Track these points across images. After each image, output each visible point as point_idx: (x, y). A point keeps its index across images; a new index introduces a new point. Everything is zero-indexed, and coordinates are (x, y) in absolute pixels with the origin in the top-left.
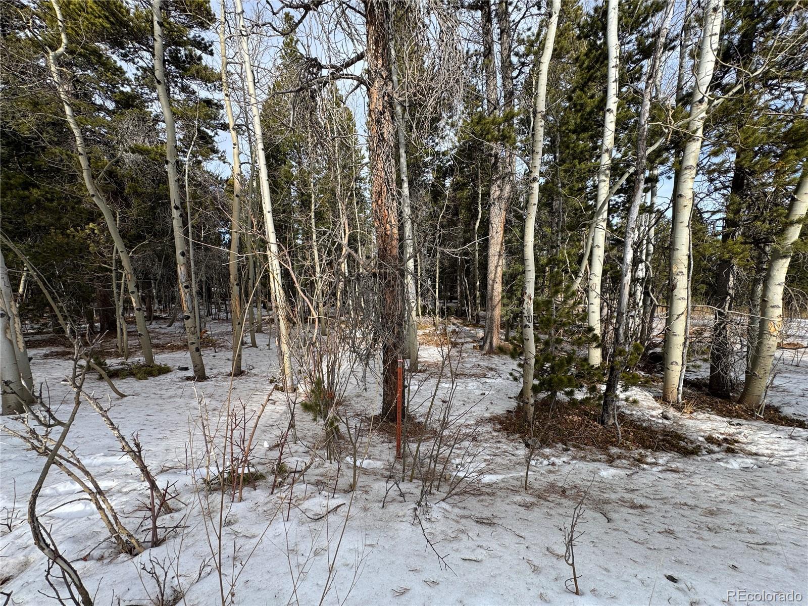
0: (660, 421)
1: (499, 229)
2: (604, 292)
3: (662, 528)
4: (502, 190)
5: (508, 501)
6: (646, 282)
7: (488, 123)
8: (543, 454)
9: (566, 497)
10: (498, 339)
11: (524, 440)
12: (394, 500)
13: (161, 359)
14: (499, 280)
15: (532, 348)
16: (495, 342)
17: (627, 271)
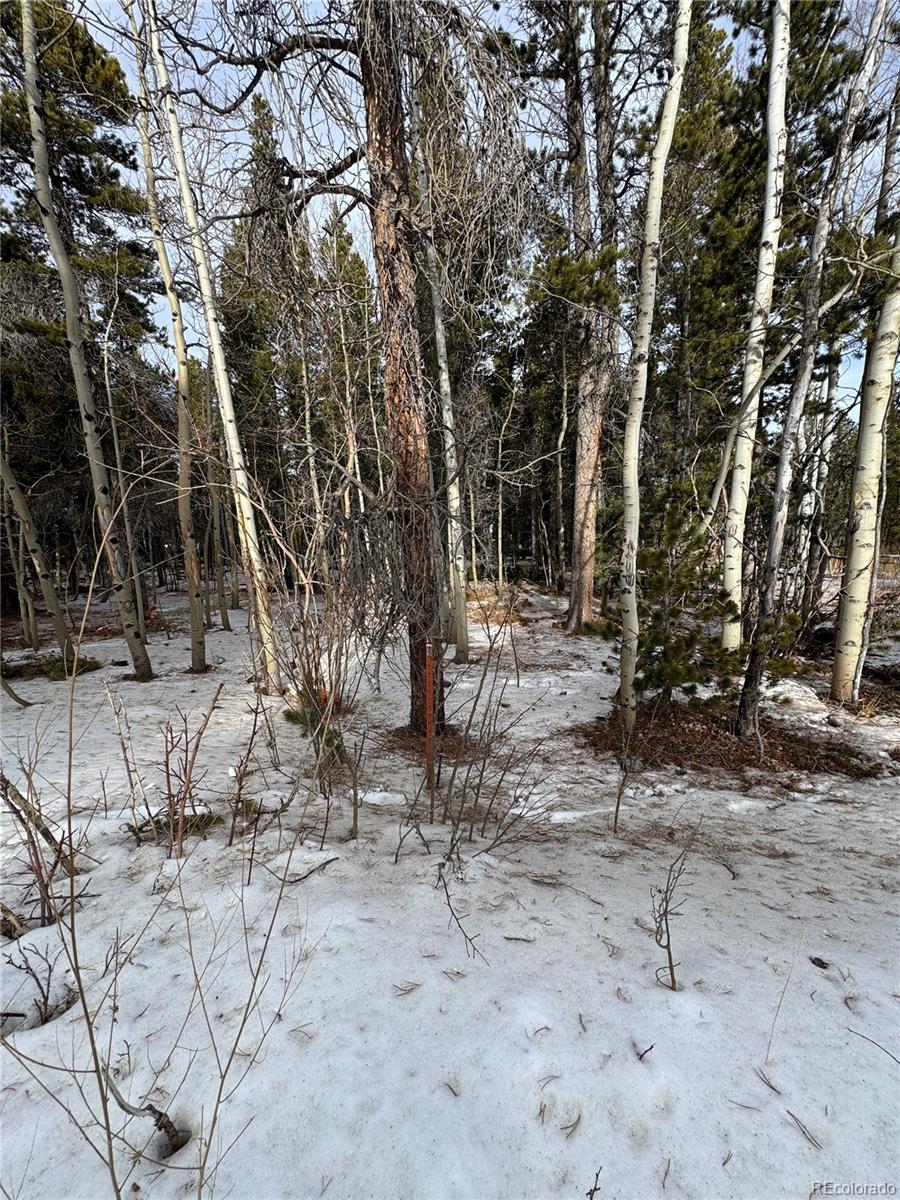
0: (824, 729)
1: (592, 444)
2: (750, 539)
3: (813, 886)
4: (596, 382)
5: (585, 850)
6: (814, 521)
7: (573, 271)
8: (646, 780)
9: (674, 843)
10: (589, 612)
11: (619, 760)
12: (413, 852)
13: (85, 650)
14: (591, 523)
15: (634, 624)
16: (585, 618)
17: (781, 503)
